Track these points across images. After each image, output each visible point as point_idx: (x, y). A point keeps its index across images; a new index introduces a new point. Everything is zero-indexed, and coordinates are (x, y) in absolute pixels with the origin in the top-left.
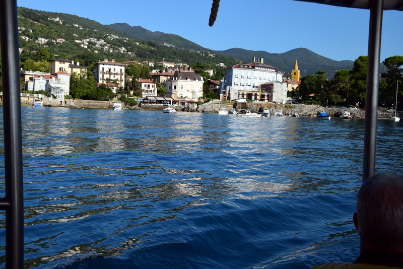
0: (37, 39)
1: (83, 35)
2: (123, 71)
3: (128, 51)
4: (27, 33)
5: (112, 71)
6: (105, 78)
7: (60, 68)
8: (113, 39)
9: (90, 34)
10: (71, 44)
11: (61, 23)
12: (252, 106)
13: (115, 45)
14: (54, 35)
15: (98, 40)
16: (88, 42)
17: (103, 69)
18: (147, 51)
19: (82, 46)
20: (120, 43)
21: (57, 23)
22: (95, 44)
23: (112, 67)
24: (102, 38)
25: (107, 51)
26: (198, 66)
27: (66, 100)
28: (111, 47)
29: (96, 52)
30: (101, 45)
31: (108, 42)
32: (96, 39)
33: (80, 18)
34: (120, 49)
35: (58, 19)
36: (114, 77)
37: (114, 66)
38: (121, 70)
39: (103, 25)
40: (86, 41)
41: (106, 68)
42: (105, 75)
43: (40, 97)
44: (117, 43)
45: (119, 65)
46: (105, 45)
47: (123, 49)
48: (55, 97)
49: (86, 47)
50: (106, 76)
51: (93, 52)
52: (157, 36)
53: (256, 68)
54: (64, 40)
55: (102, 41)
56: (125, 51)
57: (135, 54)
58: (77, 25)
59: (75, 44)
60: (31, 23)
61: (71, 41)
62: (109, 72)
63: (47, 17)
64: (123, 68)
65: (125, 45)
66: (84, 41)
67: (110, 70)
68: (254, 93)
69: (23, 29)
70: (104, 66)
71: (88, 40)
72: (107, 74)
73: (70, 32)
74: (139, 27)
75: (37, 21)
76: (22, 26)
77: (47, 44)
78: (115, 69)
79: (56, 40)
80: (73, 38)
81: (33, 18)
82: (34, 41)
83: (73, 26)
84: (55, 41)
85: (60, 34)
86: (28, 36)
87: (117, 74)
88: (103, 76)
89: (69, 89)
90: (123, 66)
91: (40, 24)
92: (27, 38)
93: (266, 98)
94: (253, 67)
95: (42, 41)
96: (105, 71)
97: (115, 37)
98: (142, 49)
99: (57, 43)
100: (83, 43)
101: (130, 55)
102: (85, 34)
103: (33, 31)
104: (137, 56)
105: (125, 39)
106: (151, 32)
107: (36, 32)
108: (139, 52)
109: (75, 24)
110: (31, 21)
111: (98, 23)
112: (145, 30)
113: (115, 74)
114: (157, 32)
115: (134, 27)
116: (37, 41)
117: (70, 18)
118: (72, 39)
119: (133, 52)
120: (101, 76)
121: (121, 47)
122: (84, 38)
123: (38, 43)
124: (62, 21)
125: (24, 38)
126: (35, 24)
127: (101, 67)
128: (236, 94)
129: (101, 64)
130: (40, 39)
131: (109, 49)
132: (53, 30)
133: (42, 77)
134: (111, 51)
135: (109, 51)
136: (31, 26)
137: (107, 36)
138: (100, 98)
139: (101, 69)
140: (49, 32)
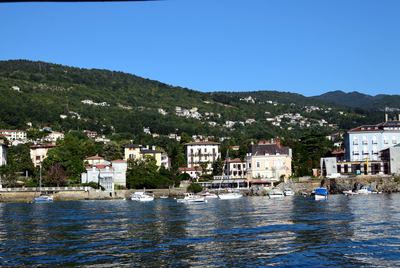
0: (225, 123)
1: (277, 112)
2: (217, 150)
3: (329, 123)
4: (214, 118)
5: (203, 152)
6: (194, 161)
7: (130, 155)
8: (311, 112)
9: (284, 110)
10: (261, 123)
11: (253, 102)
12: (344, 182)
13: (313, 118)
14: (243, 117)
15: (294, 114)
16: (281, 119)
17: (192, 150)
18: (353, 120)
19: (274, 123)
20: (321, 115)
21: (249, 103)
22: (289, 120)
23: (203, 148)
24: (299, 112)
25: (303, 126)
26: (312, 135)
27: (116, 191)
28: (308, 121)
29: (290, 129)
30: (296, 120)
31: (305, 115)
32: (291, 115)
33: (280, 93)
34: (319, 122)
35: (250, 98)
36: (206, 159)
37: (204, 146)
38: (214, 150)
39: (306, 97)
40: (279, 119)
41: (196, 149)
42: (194, 158)
43: (86, 190)
44: (316, 115)
45: (210, 145)
46: (302, 119)
47: (324, 121)
48: (103, 189)
49: (278, 124)
50: (196, 159)
51: (286, 129)
52: (376, 101)
53: (385, 129)
54: (254, 120)
55: (299, 116)
56: (326, 124)
57: (338, 125)
58: (271, 102)
59: (266, 123)
60: (221, 107)
61: (262, 119)
62: (200, 154)
63: (239, 98)
64: (216, 147)
65: (325, 116)
66: (277, 118)
67: (200, 151)
68: (362, 164)
69: (212, 114)
70: (193, 147)
71: (281, 117)
72: (196, 156)
73: (261, 110)
74: (356, 93)
75: (228, 104)
76: (211, 112)
77: (234, 126)
78: (206, 150)
79: (245, 121)
80: (265, 117)
81: (224, 101)
82: (221, 125)
83: (266, 103)
84: (243, 123)
85: (250, 114)
86: (216, 121)
87: (208, 155)
88: (192, 159)
89: (125, 178)
90: (216, 145)
91: (230, 106)
92: (215, 123)
93: (382, 169)
94: (381, 128)
95: (230, 124)
96: (194, 153)
97: (314, 109)
98: (347, 119)
99: (246, 124)
100: (276, 121)
101: (331, 128)
102: (278, 111)
103: (222, 115)
104: (340, 128)
105: (327, 110)
106: (370, 96)
107: (225, 115)
108: (342, 123)
109: (269, 100)
110: (221, 104)
111: (301, 95)
112: (362, 95)
113: (206, 155)
114: (379, 95)
115: (349, 93)
116: (224, 125)
117: (269, 95)
118: (263, 118)
119: (335, 123)
120: (189, 159)
121: (320, 120)
122: (277, 115)
123: (225, 127)
124: (254, 100)
125: (211, 123)
126: (224, 107)
127: (189, 148)
128: (334, 167)
129: (189, 145)
130: (227, 122)
131: (306, 123)
132: (242, 111)
133: (94, 168)
134: (308, 125)
135: (306, 126)
136: (220, 110)
137: (305, 109)
138: (158, 185)
139: (189, 151)
140: (238, 113)
